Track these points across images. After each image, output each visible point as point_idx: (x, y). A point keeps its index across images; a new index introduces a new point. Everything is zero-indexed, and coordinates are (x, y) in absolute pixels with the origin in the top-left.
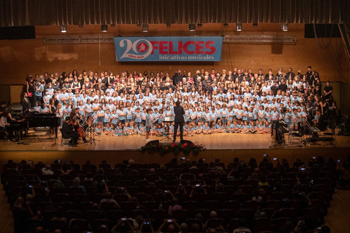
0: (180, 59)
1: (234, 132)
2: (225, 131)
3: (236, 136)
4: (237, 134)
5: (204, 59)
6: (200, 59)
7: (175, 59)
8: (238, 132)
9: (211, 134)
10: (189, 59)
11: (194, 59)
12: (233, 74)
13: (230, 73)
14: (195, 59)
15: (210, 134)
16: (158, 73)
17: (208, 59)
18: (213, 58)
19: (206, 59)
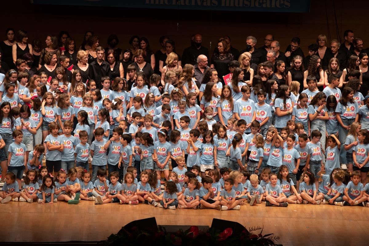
0: (199, 4)
1: (347, 204)
2: (324, 201)
3: (353, 213)
4: (357, 209)
5: (264, 6)
6: (253, 5)
7: (187, 4)
8: (360, 205)
9: (286, 206)
10: (223, 5)
11: (237, 5)
12: (342, 48)
13: (335, 44)
14: (241, 5)
15: (284, 204)
16: (143, 42)
17: (273, 6)
18: (289, 4)
19: (268, 6)
